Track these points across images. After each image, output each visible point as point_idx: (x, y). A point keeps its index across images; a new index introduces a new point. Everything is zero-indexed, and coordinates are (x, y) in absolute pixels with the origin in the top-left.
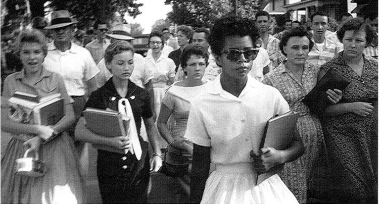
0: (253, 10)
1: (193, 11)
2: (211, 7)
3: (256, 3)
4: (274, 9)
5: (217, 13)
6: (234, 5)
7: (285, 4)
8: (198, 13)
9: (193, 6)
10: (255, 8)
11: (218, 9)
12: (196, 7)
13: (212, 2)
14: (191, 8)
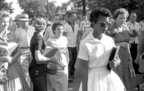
0: (54, 12)
1: (32, 12)
2: (39, 10)
3: (56, 10)
4: (62, 12)
5: (41, 13)
6: (48, 10)
7: (66, 11)
8: (34, 13)
9: (32, 10)
10: (55, 11)
11: (42, 12)
12: (33, 10)
13: (40, 9)
14: (31, 11)
